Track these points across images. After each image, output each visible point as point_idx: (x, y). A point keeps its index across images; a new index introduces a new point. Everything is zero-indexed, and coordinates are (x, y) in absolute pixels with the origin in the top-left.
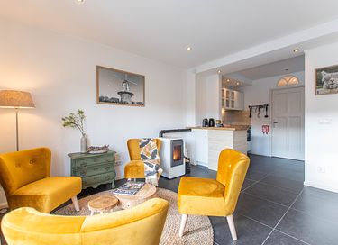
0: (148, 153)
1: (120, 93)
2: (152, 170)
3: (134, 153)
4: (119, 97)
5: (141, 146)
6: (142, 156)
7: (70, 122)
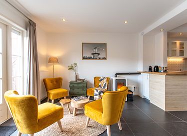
0: (102, 85)
1: (93, 54)
2: (97, 93)
3: (96, 84)
4: (92, 56)
5: (100, 81)
6: (100, 86)
7: (71, 68)
